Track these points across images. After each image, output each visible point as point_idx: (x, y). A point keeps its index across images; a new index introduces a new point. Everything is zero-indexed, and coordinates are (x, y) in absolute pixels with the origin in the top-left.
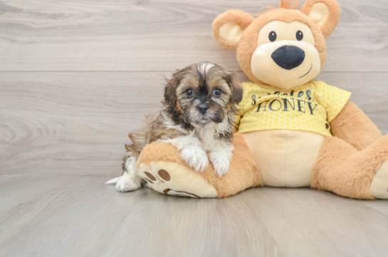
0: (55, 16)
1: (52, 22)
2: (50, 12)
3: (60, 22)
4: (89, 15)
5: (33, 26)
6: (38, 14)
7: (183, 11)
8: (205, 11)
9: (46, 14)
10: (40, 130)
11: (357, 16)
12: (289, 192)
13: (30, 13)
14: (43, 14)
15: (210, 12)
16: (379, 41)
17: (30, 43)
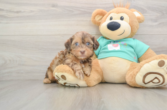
0: (18, 12)
1: (16, 15)
2: (15, 10)
3: (20, 14)
4: (32, 11)
5: (9, 16)
6: (10, 11)
7: (72, 10)
8: (81, 9)
9: (14, 11)
10: (10, 60)
11: (146, 11)
12: (116, 85)
13: (7, 11)
14: (13, 11)
15: (83, 10)
16: (156, 21)
17: (7, 23)
